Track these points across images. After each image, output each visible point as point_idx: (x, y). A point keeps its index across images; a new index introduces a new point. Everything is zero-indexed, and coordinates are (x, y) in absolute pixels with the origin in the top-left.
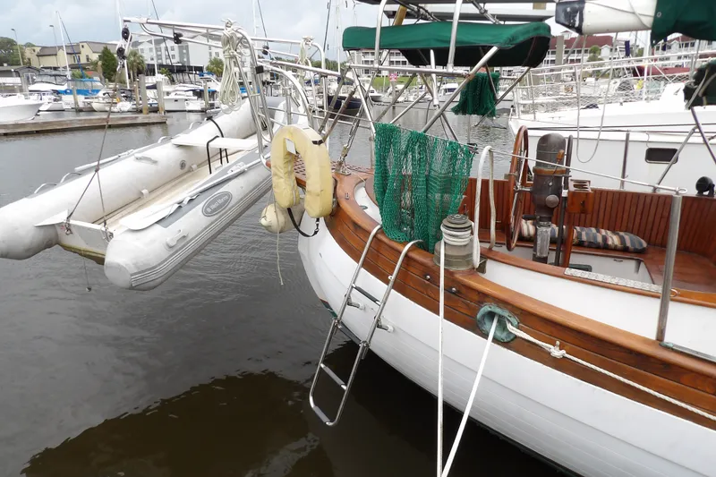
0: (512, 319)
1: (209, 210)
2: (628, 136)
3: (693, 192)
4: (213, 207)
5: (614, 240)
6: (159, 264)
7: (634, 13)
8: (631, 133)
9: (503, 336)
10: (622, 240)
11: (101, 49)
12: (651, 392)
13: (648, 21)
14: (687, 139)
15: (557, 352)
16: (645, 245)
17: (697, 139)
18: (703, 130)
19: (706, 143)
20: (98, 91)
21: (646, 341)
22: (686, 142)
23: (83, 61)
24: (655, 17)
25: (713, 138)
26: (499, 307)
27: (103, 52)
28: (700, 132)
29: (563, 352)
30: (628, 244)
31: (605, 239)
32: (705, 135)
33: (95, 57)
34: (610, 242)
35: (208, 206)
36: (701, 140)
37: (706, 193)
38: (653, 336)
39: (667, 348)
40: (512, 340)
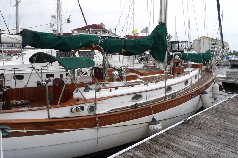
0: (8, 128)
2: (14, 72)
3: (36, 85)
5: (19, 102)
7: (17, 39)
8: (15, 71)
9: (6, 134)
10: (22, 102)
12: (51, 130)
13: (21, 42)
14: (32, 72)
15: (25, 131)
16: (29, 102)
17: (34, 72)
18: (35, 69)
19: (37, 73)
21: (46, 119)
22: (32, 73)
24: (23, 41)
25: (38, 71)
26: (2, 126)
28: (35, 70)
29: (27, 130)
30: (24, 103)
31: (16, 103)
32: (36, 70)
34: (18, 103)
36: (35, 72)
37: (40, 85)
38: (47, 118)
39: (51, 119)
40: (9, 134)
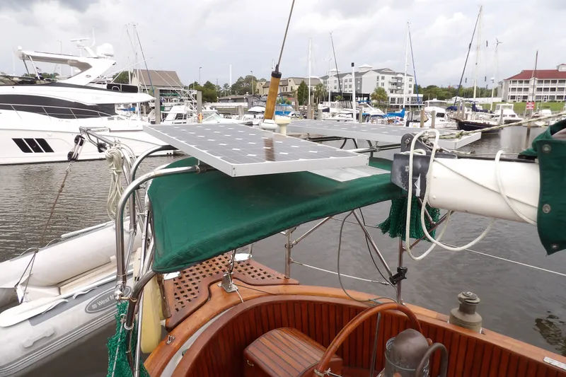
1: (94, 306)
4: (102, 302)
6: (8, 365)
11: (300, 82)
20: (289, 113)
23: (289, 90)
27: (301, 85)
33: (296, 88)
35: (95, 302)
